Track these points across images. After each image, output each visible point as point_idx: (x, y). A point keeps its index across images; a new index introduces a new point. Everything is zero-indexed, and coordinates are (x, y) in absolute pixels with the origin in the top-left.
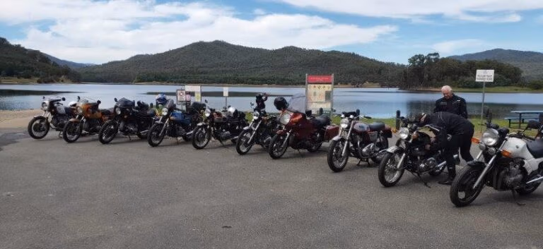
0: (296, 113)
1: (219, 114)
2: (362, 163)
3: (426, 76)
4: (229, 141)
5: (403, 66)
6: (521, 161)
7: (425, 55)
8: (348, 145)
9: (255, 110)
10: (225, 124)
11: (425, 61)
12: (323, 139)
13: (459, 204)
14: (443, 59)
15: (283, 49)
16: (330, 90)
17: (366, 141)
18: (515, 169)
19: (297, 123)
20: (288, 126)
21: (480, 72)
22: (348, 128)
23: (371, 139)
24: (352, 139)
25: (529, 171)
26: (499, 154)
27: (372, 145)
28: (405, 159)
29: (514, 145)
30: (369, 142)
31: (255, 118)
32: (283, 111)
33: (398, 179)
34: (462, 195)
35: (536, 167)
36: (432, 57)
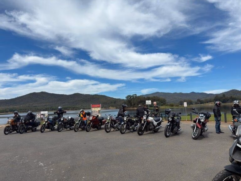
0: (94, 117)
1: (66, 119)
2: (115, 130)
3: (133, 104)
4: (68, 129)
5: (124, 100)
6: (153, 123)
7: (132, 95)
8: (110, 124)
9: (79, 117)
10: (68, 123)
11: (132, 98)
12: (102, 125)
13: (140, 135)
14: (138, 96)
15: (73, 94)
16: (100, 110)
17: (115, 123)
18: (151, 124)
19: (94, 119)
20: (91, 121)
21: (147, 101)
22: (110, 119)
23: (117, 122)
24: (111, 123)
25: (155, 125)
26: (147, 121)
27: (117, 124)
28: (126, 126)
29: (150, 119)
30: (116, 123)
31: (79, 119)
32: (89, 116)
33: (125, 132)
34: (140, 133)
35: (156, 124)
36: (134, 96)
